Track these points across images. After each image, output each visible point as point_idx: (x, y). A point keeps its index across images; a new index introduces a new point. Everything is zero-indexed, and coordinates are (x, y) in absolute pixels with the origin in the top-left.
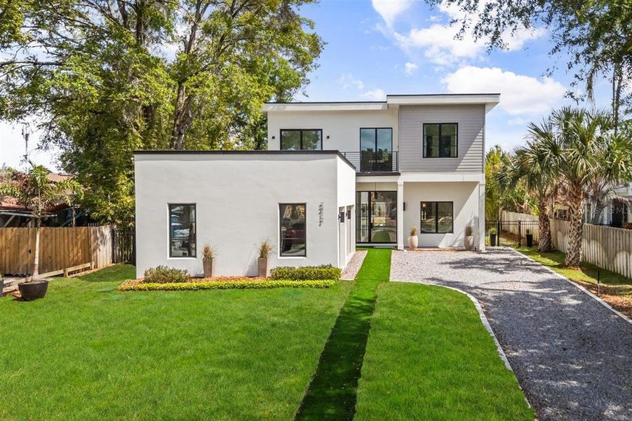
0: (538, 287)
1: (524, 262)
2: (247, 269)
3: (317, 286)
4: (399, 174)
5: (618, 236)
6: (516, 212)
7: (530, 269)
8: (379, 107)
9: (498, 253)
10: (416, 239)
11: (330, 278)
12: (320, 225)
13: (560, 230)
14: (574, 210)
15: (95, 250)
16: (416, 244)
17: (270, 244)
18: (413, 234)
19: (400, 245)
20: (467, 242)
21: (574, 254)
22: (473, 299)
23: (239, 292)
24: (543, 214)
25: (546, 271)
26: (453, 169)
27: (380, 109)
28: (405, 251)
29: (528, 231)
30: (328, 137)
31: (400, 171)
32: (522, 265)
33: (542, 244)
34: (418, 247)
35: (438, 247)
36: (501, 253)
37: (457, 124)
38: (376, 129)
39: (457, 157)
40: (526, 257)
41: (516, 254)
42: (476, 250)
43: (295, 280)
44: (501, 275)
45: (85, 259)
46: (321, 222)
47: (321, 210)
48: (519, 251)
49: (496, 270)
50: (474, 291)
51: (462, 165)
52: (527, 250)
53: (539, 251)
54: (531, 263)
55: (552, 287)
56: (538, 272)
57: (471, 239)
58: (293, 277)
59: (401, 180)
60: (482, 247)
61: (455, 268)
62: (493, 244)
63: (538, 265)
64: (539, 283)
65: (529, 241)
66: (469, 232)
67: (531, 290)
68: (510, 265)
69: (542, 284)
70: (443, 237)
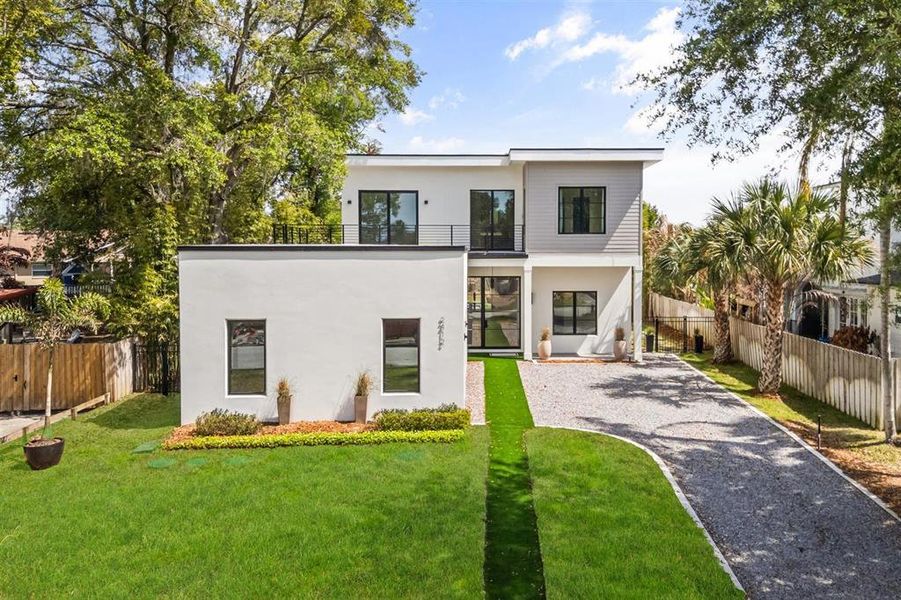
0: (735, 434)
1: (702, 385)
2: (338, 411)
3: (442, 440)
4: (527, 256)
5: (831, 357)
7: (715, 400)
8: (497, 162)
9: (661, 365)
10: (548, 346)
11: (457, 427)
12: (440, 349)
13: (743, 334)
14: (772, 317)
15: (111, 375)
16: (549, 352)
17: (370, 377)
18: (544, 338)
19: (528, 355)
20: (617, 349)
21: (771, 377)
22: (656, 458)
23: (333, 450)
24: (720, 311)
25: (736, 403)
26: (599, 249)
27: (499, 164)
28: (534, 361)
29: (697, 331)
30: (426, 202)
31: (527, 252)
32: (700, 390)
33: (718, 352)
34: (553, 355)
35: (575, 355)
36: (666, 366)
37: (605, 188)
38: (493, 191)
39: (604, 233)
40: (701, 373)
41: (684, 368)
42: (631, 362)
43: (410, 429)
44: (679, 410)
45: (96, 390)
46: (441, 344)
47: (441, 327)
48: (689, 362)
49: (666, 400)
50: (653, 442)
51: (615, 240)
52: (698, 360)
53: (715, 363)
54: (709, 386)
55: (754, 434)
56: (727, 403)
57: (623, 344)
58: (407, 426)
59: (528, 264)
60: (638, 356)
61: (613, 395)
62: (649, 349)
63: (721, 391)
64: (734, 425)
65: (699, 345)
66: (620, 335)
67: (727, 439)
68: (686, 392)
69: (740, 428)
70: (583, 340)
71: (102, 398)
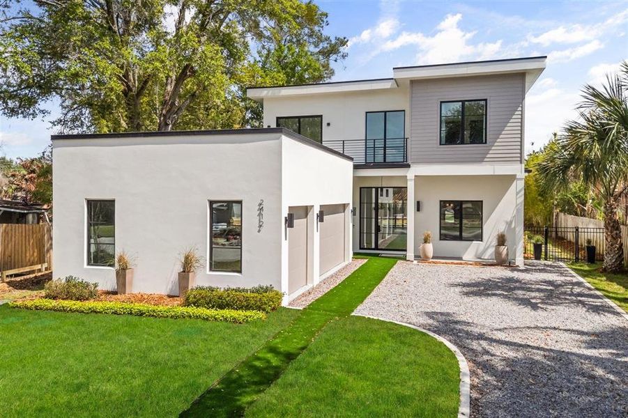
0: (591, 345)
1: (577, 290)
2: (170, 286)
4: (408, 166)
6: (576, 214)
7: (583, 304)
8: (388, 85)
9: (541, 271)
10: (430, 248)
11: (259, 307)
12: (259, 231)
15: (48, 251)
16: (430, 254)
17: (196, 254)
18: (426, 241)
19: (410, 254)
20: (498, 254)
24: (611, 219)
25: (610, 310)
26: (480, 160)
27: (389, 87)
28: (415, 262)
29: (589, 242)
30: (329, 124)
31: (409, 162)
32: (572, 294)
33: (608, 260)
34: (433, 258)
35: (460, 259)
36: (551, 272)
37: (486, 100)
38: (385, 112)
39: (486, 143)
40: (581, 279)
41: (567, 274)
42: (511, 266)
44: (533, 313)
47: (261, 209)
48: (575, 270)
49: (526, 302)
51: (496, 149)
52: (586, 268)
53: (604, 271)
54: (586, 292)
55: (617, 347)
56: (597, 309)
57: (504, 250)
59: (411, 173)
60: (520, 261)
62: (538, 257)
63: (598, 297)
64: (594, 334)
65: (591, 254)
66: (502, 240)
67: (575, 350)
68: (553, 294)
69: (600, 339)
70: (469, 246)
71: (39, 267)
